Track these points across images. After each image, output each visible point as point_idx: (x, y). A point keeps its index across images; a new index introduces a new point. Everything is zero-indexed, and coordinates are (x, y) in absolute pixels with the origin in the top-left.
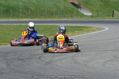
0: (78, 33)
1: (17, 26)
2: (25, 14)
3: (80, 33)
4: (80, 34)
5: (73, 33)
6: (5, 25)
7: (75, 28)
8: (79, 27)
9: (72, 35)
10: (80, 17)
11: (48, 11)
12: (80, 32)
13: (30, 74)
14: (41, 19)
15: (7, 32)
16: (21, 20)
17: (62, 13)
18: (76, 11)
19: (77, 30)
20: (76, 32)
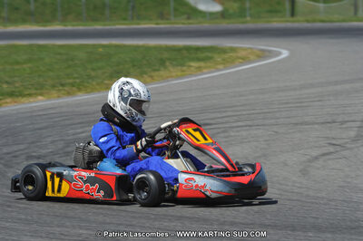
0: (199, 68)
2: (17, 9)
3: (205, 68)
4: (205, 71)
5: (185, 68)
7: (185, 52)
8: (198, 49)
9: (179, 73)
10: (189, 18)
12: (202, 64)
14: (73, 26)
16: (11, 29)
17: (131, 4)
18: (174, 1)
19: (193, 60)
20: (193, 64)
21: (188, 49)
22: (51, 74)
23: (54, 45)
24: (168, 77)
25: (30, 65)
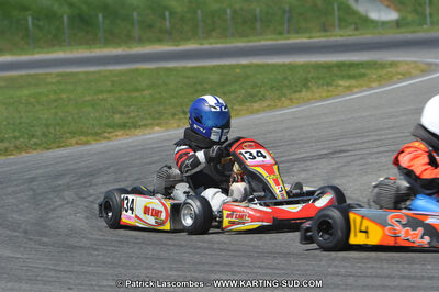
0: (349, 88)
1: (121, 73)
2: (150, 27)
3: (356, 87)
4: (356, 90)
5: (330, 88)
6: (77, 73)
8: (352, 65)
9: (324, 94)
10: (356, 29)
11: (235, 12)
12: (353, 82)
13: (174, 245)
14: (210, 44)
15: (87, 98)
16: (137, 50)
17: (287, 16)
18: (339, 8)
19: (342, 77)
20: (341, 83)
21: (340, 65)
22: (173, 100)
23: (185, 68)
24: (309, 99)
25: (150, 91)
